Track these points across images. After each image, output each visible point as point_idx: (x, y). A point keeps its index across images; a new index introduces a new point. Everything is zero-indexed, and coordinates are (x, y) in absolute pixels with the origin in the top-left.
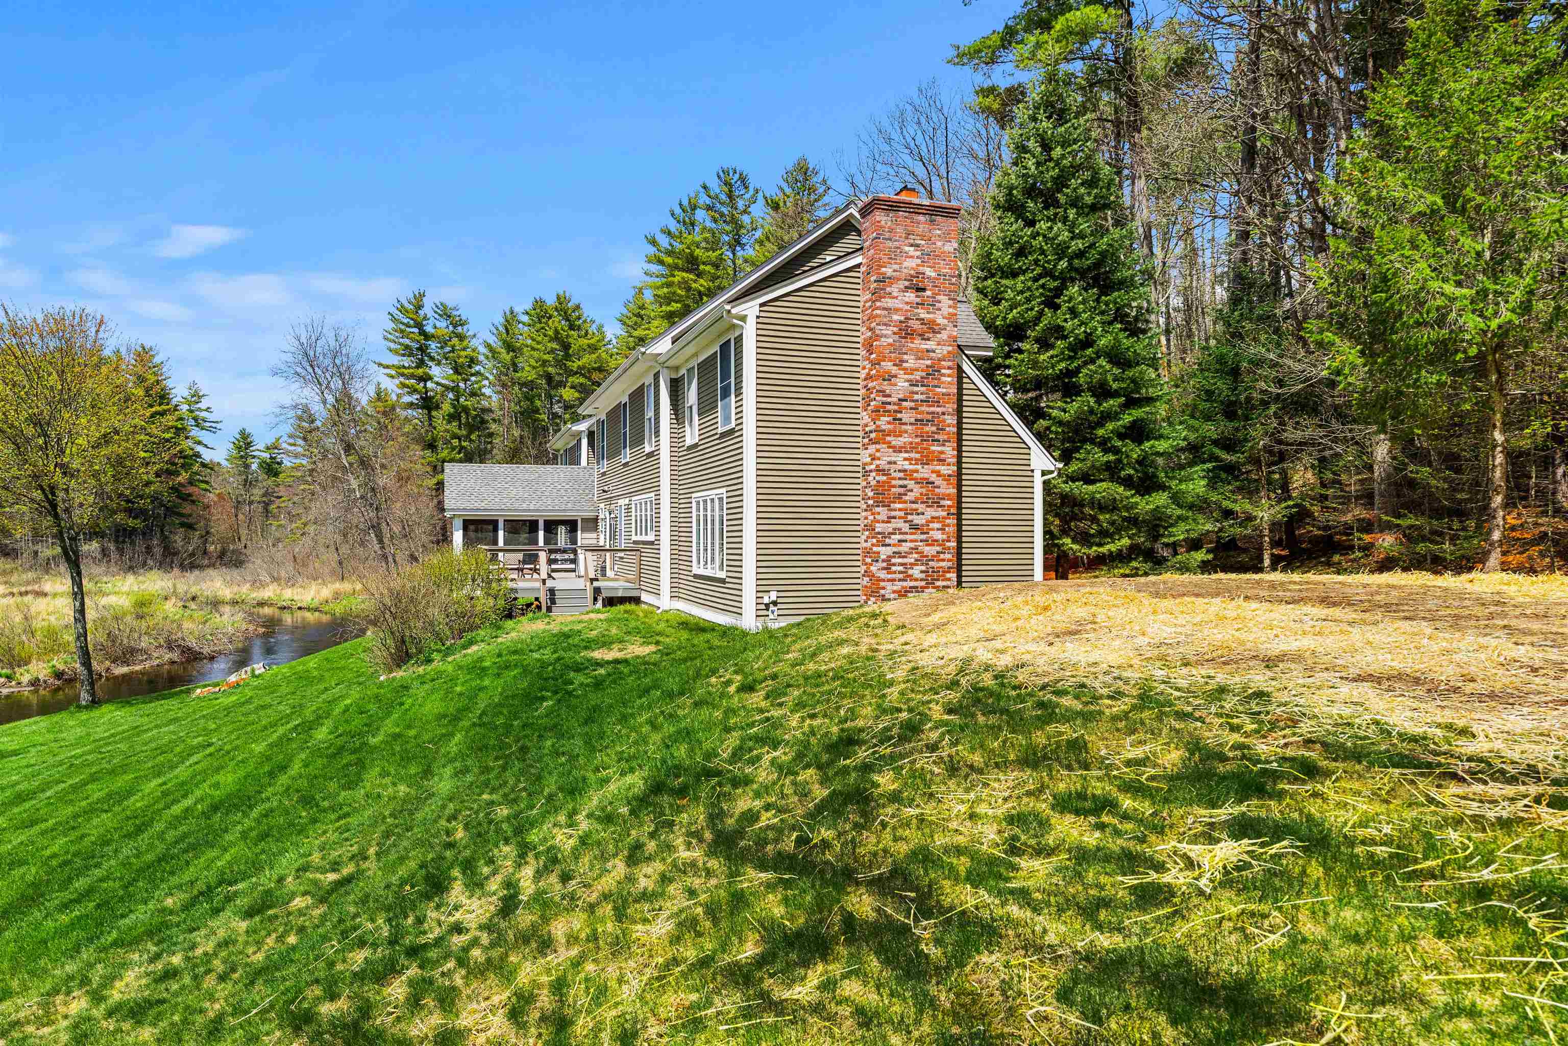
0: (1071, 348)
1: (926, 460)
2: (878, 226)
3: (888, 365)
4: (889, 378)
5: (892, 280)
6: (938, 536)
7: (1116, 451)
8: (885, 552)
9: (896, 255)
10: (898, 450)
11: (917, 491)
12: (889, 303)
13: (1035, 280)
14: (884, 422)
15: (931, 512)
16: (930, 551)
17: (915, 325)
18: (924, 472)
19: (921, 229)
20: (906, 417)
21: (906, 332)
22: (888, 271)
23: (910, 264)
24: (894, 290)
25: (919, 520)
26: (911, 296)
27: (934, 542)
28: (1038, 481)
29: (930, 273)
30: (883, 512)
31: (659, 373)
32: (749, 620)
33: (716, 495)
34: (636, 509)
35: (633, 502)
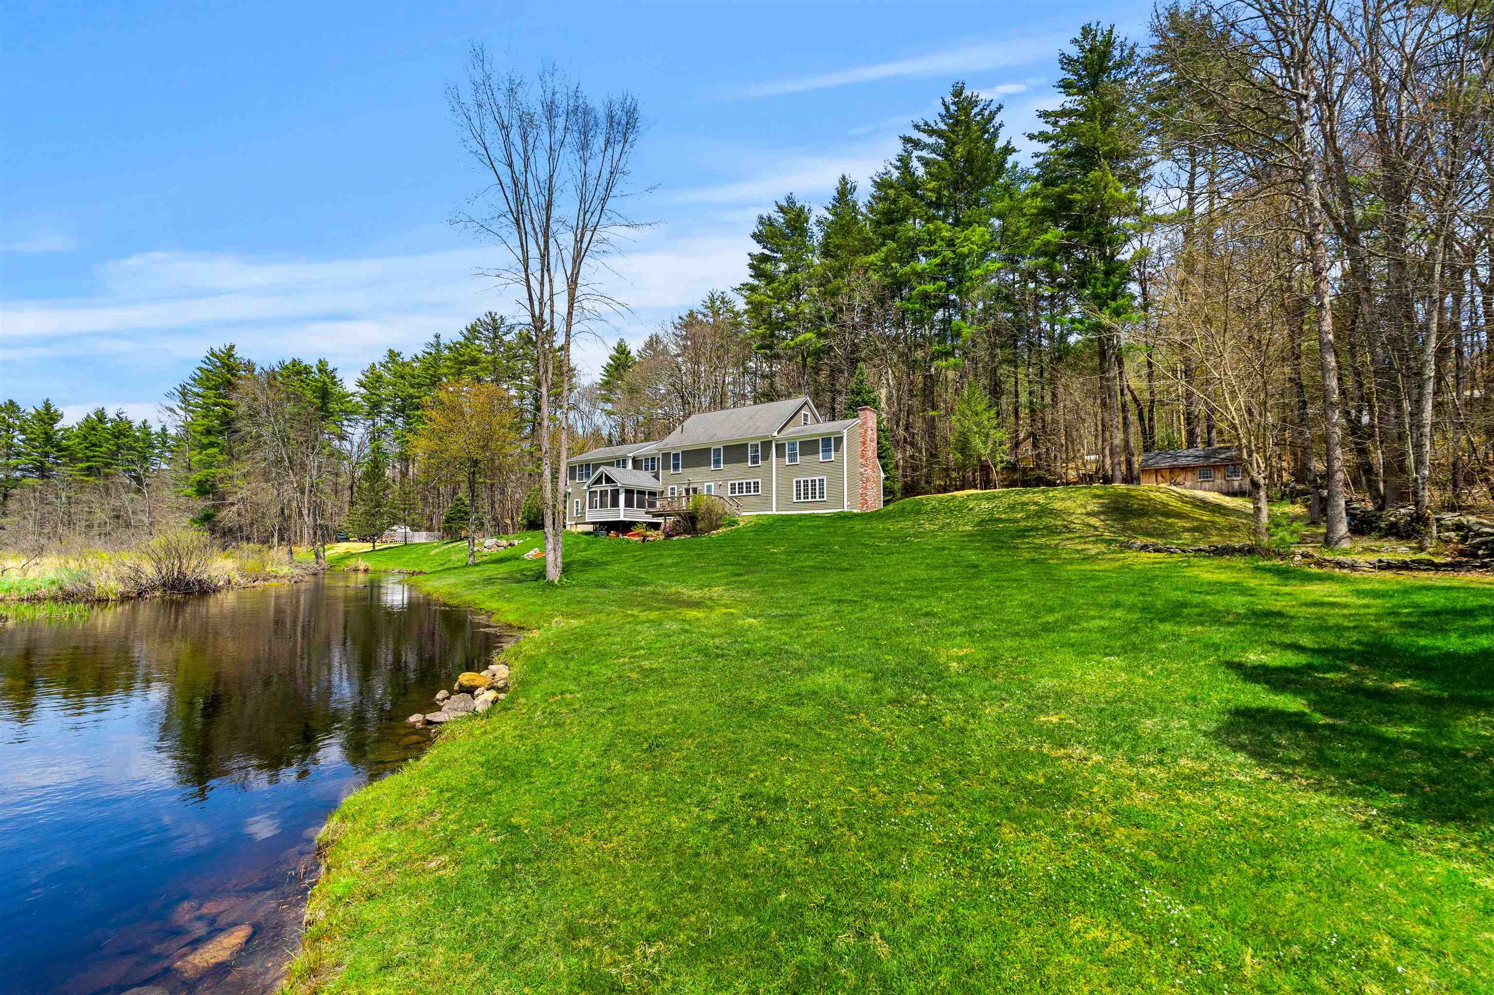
4: (869, 451)
5: (869, 427)
9: (868, 422)
10: (870, 469)
12: (868, 433)
14: (868, 462)
21: (871, 441)
22: (868, 425)
23: (871, 424)
24: (869, 430)
26: (871, 432)
31: (771, 442)
32: (846, 510)
33: (817, 478)
34: (733, 485)
35: (729, 483)
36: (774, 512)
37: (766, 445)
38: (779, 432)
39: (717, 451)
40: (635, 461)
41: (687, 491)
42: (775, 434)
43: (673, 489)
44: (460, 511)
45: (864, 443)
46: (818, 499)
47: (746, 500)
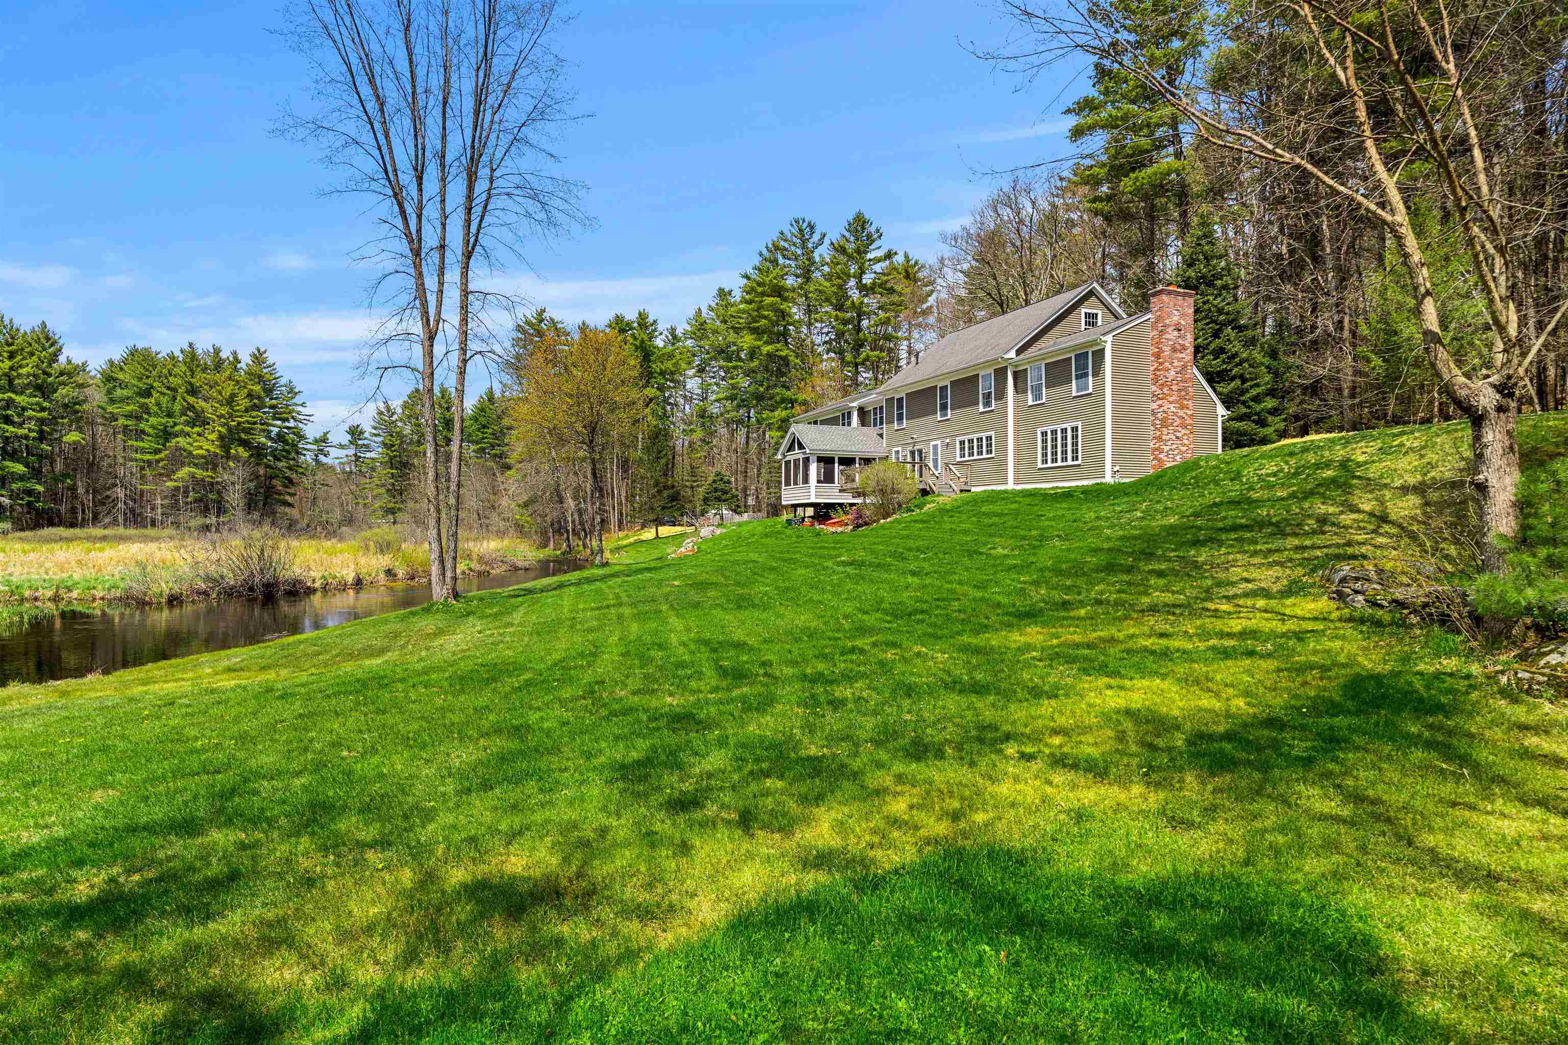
0: (1228, 358)
1: (1182, 407)
2: (1162, 302)
3: (1167, 364)
4: (1168, 370)
5: (1169, 326)
6: (1186, 442)
7: (1249, 407)
8: (1166, 448)
9: (1170, 315)
10: (1171, 403)
11: (1178, 422)
12: (1167, 336)
13: (1207, 324)
14: (1165, 390)
15: (1184, 431)
16: (1184, 448)
17: (1178, 346)
18: (1181, 413)
19: (1180, 303)
20: (1174, 388)
21: (1174, 350)
22: (1167, 322)
23: (1176, 318)
24: (1170, 330)
25: (1179, 434)
26: (1176, 333)
27: (1184, 445)
28: (1220, 419)
29: (1183, 323)
30: (1165, 431)
31: (1006, 368)
32: (1108, 479)
33: (1068, 426)
34: (962, 443)
35: (958, 440)
36: (1010, 486)
37: (1000, 373)
38: (1018, 352)
39: (944, 389)
40: (862, 411)
41: (913, 453)
42: (1012, 354)
43: (897, 452)
44: (716, 490)
45: (1157, 356)
46: (1070, 462)
47: (977, 467)
